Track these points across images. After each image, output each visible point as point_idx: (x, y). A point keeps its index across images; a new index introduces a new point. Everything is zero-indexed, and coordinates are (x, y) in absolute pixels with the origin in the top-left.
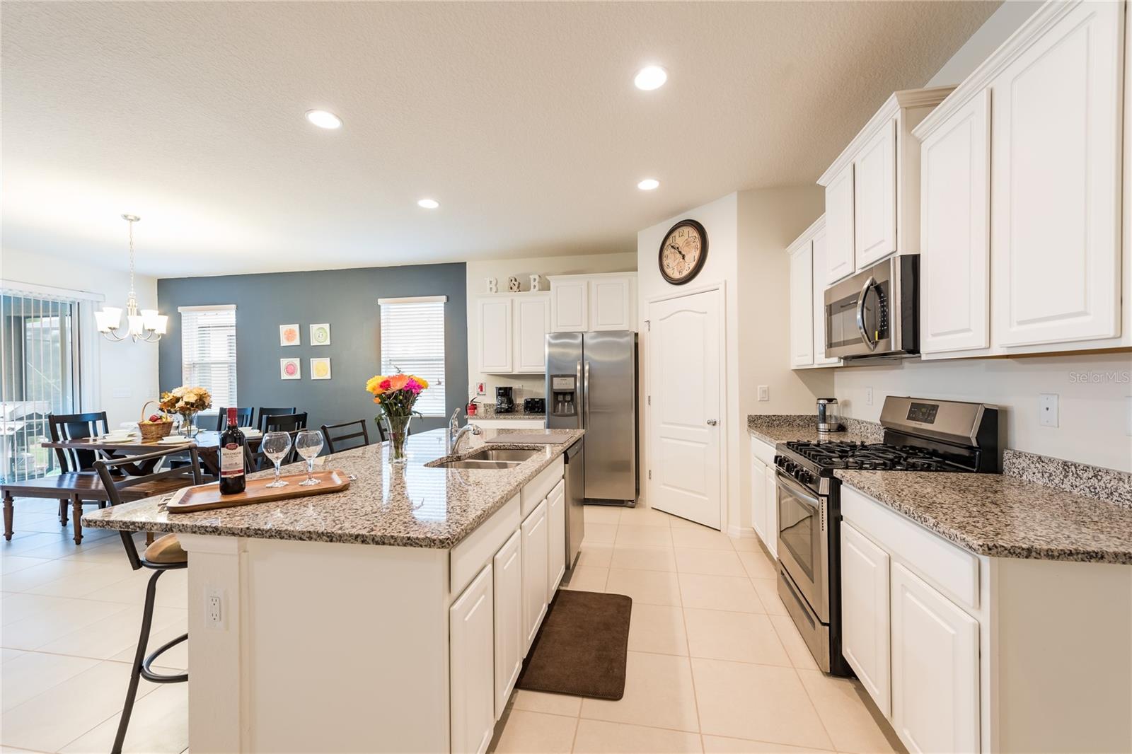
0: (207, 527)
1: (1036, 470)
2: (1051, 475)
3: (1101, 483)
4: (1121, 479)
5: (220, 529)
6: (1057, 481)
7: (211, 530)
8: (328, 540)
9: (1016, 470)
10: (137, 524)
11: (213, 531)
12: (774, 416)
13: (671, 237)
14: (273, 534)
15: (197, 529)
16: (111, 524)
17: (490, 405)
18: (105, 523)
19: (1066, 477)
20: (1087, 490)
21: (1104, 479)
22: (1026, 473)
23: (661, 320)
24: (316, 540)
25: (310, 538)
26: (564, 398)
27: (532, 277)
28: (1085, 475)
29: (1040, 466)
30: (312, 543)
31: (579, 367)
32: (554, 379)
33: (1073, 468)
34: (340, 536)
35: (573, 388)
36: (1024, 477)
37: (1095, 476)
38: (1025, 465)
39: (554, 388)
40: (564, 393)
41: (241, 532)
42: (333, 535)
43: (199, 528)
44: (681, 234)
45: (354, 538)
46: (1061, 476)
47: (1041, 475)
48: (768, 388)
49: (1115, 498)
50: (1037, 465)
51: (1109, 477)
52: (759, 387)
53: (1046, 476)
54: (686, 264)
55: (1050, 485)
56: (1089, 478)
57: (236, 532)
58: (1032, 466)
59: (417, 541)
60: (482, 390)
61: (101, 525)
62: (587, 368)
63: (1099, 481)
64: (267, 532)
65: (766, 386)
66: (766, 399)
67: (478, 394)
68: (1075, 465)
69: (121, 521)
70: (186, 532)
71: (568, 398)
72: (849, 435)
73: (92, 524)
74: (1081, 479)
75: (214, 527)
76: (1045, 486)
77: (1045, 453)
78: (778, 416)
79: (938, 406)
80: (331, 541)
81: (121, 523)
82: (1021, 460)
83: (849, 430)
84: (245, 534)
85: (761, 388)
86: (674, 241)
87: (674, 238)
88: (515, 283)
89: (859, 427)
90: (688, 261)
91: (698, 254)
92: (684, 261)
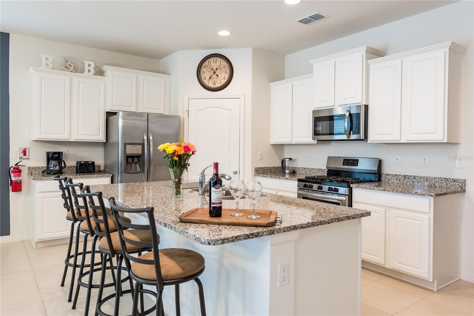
0: (291, 227)
1: (395, 179)
2: (400, 179)
3: (416, 180)
4: (421, 178)
5: (297, 226)
6: (402, 181)
7: (292, 228)
8: (338, 221)
9: (387, 180)
10: (254, 234)
11: (294, 228)
12: (265, 167)
13: (207, 61)
14: (319, 223)
15: (286, 229)
16: (238, 238)
17: (35, 168)
18: (234, 238)
19: (405, 179)
20: (412, 182)
21: (417, 179)
22: (391, 180)
23: (197, 110)
24: (334, 222)
25: (332, 222)
26: (133, 160)
27: (87, 63)
28: (411, 178)
29: (396, 177)
30: (333, 224)
31: (145, 138)
32: (127, 146)
33: (407, 177)
34: (342, 218)
35: (141, 152)
36: (390, 181)
37: (414, 178)
38: (390, 177)
39: (127, 152)
40: (132, 157)
41: (306, 226)
42: (339, 218)
43: (287, 228)
44: (215, 61)
45: (346, 218)
46: (403, 179)
47: (396, 180)
48: (262, 153)
49: (420, 183)
50: (395, 177)
51: (418, 178)
52: (259, 152)
53: (398, 180)
54: (219, 80)
55: (399, 182)
56: (412, 179)
57: (304, 226)
58: (393, 177)
59: (364, 215)
60: (25, 154)
61: (231, 240)
62: (151, 138)
63: (415, 179)
64: (316, 223)
65: (262, 152)
66: (261, 159)
67: (21, 158)
68: (408, 176)
69: (245, 234)
70: (281, 232)
71: (136, 160)
72: (298, 175)
73: (226, 241)
74: (410, 179)
75: (294, 226)
76: (398, 183)
77: (397, 174)
78: (267, 167)
79: (358, 160)
80: (339, 221)
81: (245, 236)
82: (389, 176)
83: (298, 172)
84: (308, 226)
85: (260, 153)
86: (209, 64)
87: (209, 62)
88: (71, 64)
89: (305, 170)
90: (220, 79)
91: (227, 76)
92: (217, 77)
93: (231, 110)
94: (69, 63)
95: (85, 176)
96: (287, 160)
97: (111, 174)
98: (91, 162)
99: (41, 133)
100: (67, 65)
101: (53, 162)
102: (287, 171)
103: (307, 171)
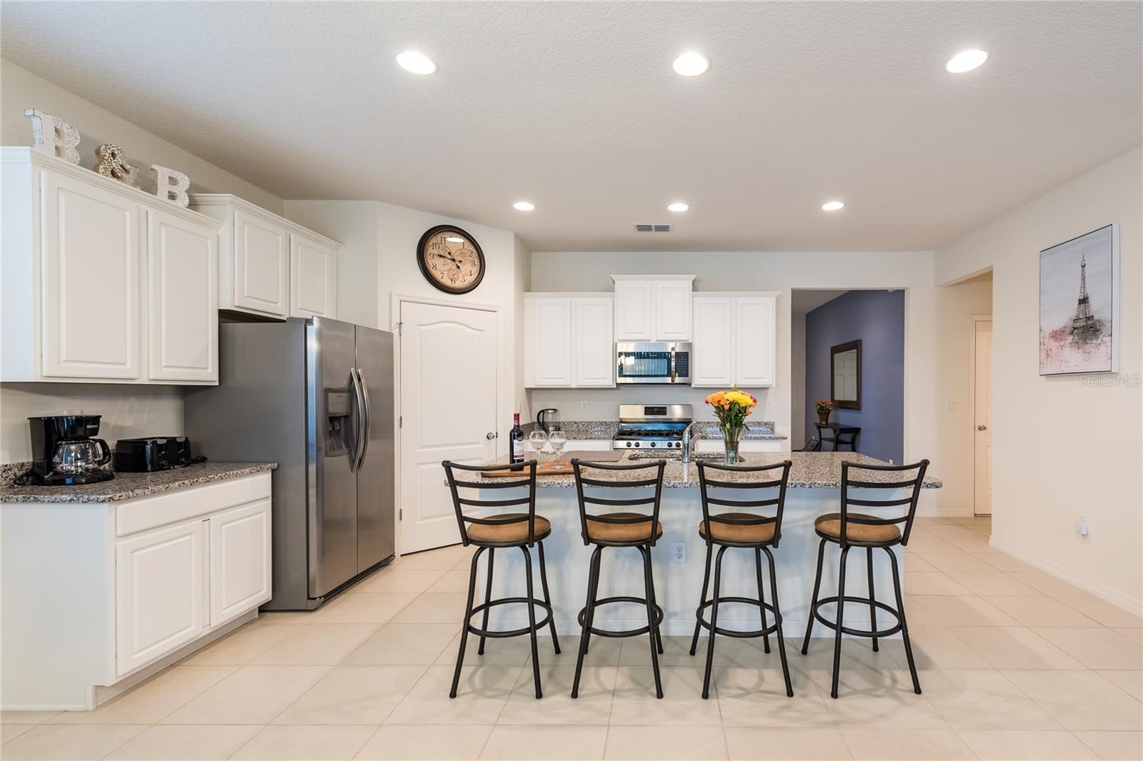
13: (435, 237)
23: (419, 325)
26: (333, 427)
27: (163, 171)
31: (354, 377)
32: (329, 396)
35: (348, 408)
39: (330, 409)
40: (337, 418)
54: (461, 276)
62: (362, 377)
71: (337, 426)
83: (563, 429)
86: (443, 242)
87: (443, 239)
88: (128, 167)
89: (576, 425)
90: (463, 273)
91: (475, 270)
92: (458, 270)
93: (482, 331)
94: (119, 160)
95: (228, 473)
96: (550, 411)
97: (275, 463)
98: (165, 441)
99: (59, 363)
100: (114, 164)
101: (73, 447)
102: (551, 429)
103: (581, 426)
